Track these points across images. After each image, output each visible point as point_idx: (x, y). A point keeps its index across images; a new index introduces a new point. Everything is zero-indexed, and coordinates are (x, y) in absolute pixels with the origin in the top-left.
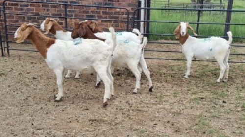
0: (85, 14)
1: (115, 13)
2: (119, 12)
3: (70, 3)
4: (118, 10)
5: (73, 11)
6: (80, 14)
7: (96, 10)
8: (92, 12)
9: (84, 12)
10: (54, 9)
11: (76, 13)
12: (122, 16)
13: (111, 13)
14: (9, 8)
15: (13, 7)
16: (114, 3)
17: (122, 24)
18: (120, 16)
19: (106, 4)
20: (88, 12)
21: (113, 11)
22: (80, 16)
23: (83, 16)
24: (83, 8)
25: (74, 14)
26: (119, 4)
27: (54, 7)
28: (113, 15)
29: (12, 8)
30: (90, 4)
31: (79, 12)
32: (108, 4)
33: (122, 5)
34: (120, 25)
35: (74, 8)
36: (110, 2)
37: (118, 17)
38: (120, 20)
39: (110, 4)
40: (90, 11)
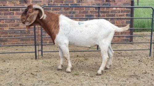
0: (84, 15)
1: (112, 12)
2: (115, 11)
3: (71, 5)
4: (114, 9)
5: (74, 13)
6: (80, 14)
7: (95, 10)
8: (91, 12)
9: (84, 12)
10: (56, 11)
11: (77, 13)
12: (118, 14)
13: (108, 12)
14: (10, 13)
15: (15, 12)
16: (111, 3)
17: (118, 21)
18: (116, 14)
19: (103, 5)
20: (88, 12)
21: (110, 10)
22: (80, 16)
23: (83, 16)
24: (83, 9)
25: (74, 15)
26: (116, 4)
27: (56, 10)
28: (110, 14)
29: (13, 13)
30: (90, 5)
31: (79, 13)
32: (106, 5)
33: (118, 4)
34: (116, 22)
35: (75, 10)
36: (107, 3)
37: (114, 15)
38: (116, 17)
39: (107, 4)
40: (89, 11)
